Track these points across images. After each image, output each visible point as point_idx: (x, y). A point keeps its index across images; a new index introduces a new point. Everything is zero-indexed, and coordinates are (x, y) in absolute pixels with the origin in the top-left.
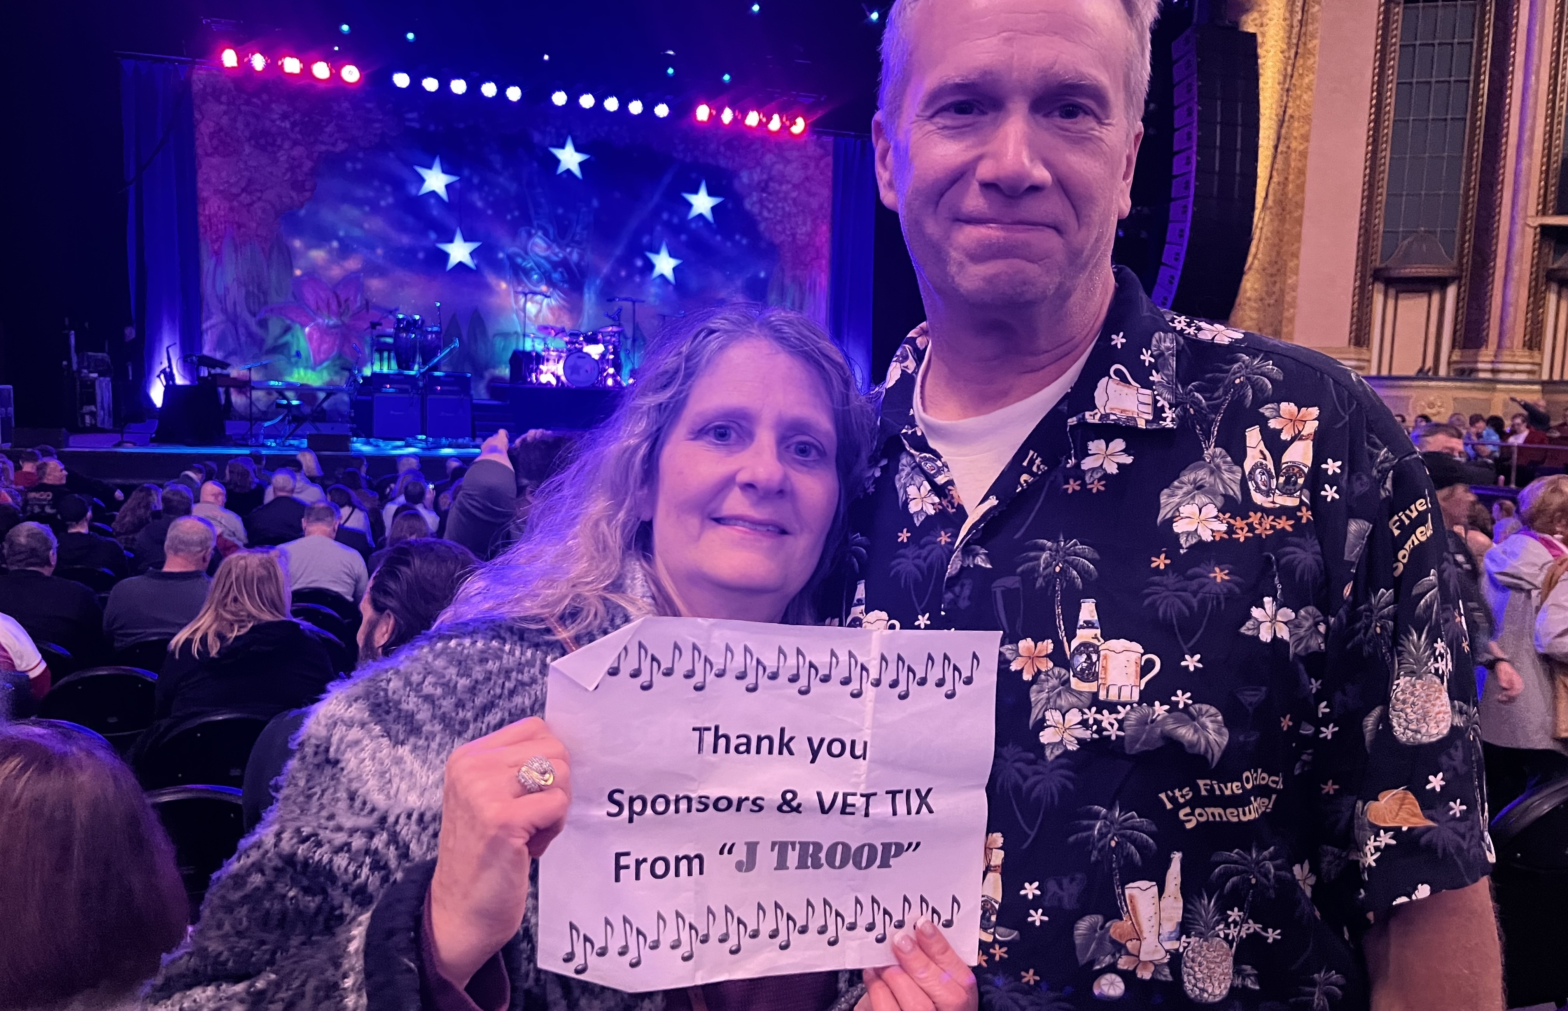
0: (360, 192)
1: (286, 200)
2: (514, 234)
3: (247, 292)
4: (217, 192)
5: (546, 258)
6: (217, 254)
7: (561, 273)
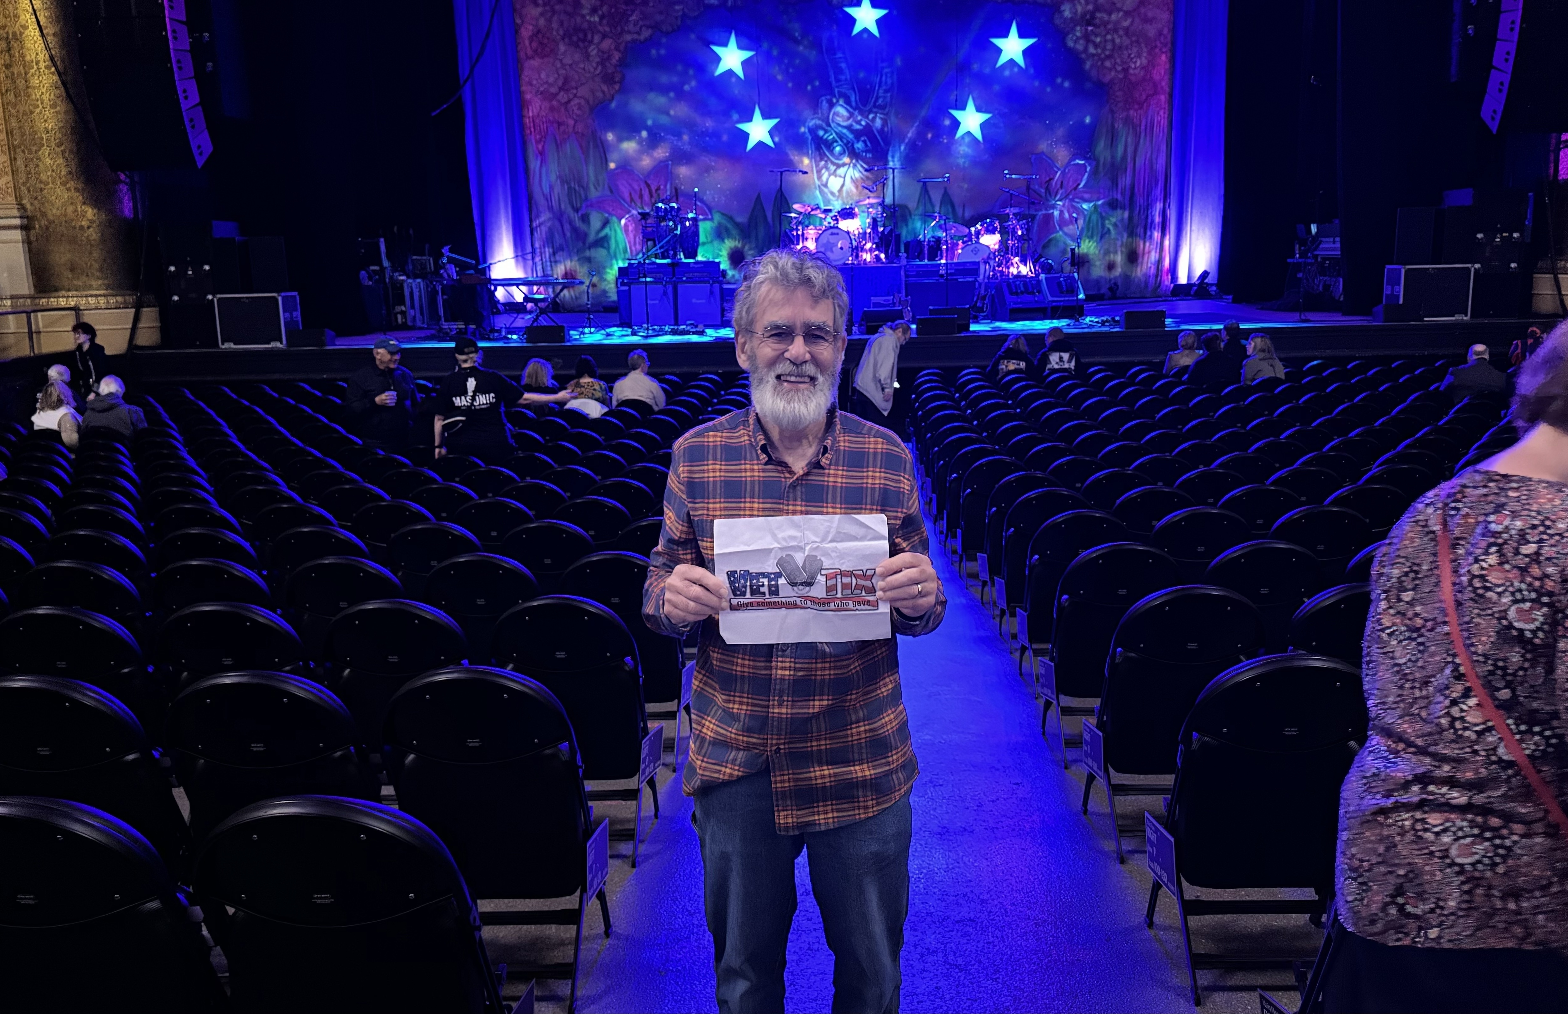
0: (664, 79)
1: (599, 95)
2: (815, 106)
3: (570, 188)
4: (539, 93)
5: (849, 128)
6: (542, 154)
7: (864, 142)
